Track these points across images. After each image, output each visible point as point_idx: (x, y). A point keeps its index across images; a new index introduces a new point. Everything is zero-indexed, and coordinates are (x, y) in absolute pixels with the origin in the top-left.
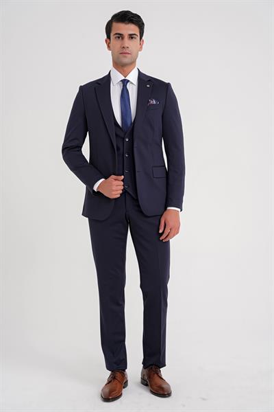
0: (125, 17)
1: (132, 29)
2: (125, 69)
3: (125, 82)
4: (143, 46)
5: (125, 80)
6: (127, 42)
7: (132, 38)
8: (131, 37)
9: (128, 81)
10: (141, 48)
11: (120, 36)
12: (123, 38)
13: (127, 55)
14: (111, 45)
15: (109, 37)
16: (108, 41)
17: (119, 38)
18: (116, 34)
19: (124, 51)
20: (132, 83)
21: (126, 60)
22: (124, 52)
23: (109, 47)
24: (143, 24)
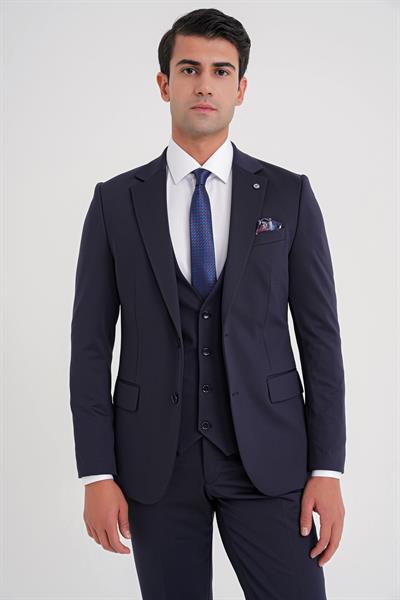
0: (206, 23)
1: (220, 50)
2: (203, 145)
3: (201, 176)
4: (246, 95)
5: (201, 171)
6: (209, 81)
7: (221, 73)
8: (219, 69)
9: (209, 173)
10: (241, 97)
11: (193, 67)
12: (199, 73)
13: (207, 112)
14: (170, 88)
15: (165, 69)
16: (164, 77)
17: (189, 71)
18: (184, 62)
19: (202, 102)
20: (217, 178)
21: (206, 123)
22: (200, 104)
23: (164, 93)
24: (248, 41)
